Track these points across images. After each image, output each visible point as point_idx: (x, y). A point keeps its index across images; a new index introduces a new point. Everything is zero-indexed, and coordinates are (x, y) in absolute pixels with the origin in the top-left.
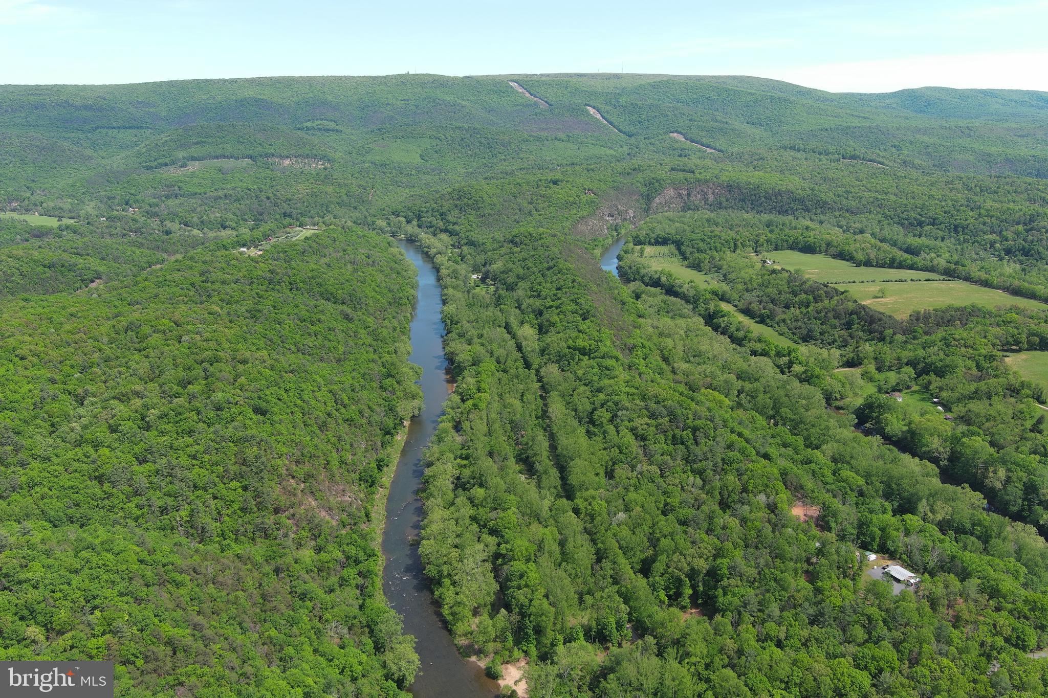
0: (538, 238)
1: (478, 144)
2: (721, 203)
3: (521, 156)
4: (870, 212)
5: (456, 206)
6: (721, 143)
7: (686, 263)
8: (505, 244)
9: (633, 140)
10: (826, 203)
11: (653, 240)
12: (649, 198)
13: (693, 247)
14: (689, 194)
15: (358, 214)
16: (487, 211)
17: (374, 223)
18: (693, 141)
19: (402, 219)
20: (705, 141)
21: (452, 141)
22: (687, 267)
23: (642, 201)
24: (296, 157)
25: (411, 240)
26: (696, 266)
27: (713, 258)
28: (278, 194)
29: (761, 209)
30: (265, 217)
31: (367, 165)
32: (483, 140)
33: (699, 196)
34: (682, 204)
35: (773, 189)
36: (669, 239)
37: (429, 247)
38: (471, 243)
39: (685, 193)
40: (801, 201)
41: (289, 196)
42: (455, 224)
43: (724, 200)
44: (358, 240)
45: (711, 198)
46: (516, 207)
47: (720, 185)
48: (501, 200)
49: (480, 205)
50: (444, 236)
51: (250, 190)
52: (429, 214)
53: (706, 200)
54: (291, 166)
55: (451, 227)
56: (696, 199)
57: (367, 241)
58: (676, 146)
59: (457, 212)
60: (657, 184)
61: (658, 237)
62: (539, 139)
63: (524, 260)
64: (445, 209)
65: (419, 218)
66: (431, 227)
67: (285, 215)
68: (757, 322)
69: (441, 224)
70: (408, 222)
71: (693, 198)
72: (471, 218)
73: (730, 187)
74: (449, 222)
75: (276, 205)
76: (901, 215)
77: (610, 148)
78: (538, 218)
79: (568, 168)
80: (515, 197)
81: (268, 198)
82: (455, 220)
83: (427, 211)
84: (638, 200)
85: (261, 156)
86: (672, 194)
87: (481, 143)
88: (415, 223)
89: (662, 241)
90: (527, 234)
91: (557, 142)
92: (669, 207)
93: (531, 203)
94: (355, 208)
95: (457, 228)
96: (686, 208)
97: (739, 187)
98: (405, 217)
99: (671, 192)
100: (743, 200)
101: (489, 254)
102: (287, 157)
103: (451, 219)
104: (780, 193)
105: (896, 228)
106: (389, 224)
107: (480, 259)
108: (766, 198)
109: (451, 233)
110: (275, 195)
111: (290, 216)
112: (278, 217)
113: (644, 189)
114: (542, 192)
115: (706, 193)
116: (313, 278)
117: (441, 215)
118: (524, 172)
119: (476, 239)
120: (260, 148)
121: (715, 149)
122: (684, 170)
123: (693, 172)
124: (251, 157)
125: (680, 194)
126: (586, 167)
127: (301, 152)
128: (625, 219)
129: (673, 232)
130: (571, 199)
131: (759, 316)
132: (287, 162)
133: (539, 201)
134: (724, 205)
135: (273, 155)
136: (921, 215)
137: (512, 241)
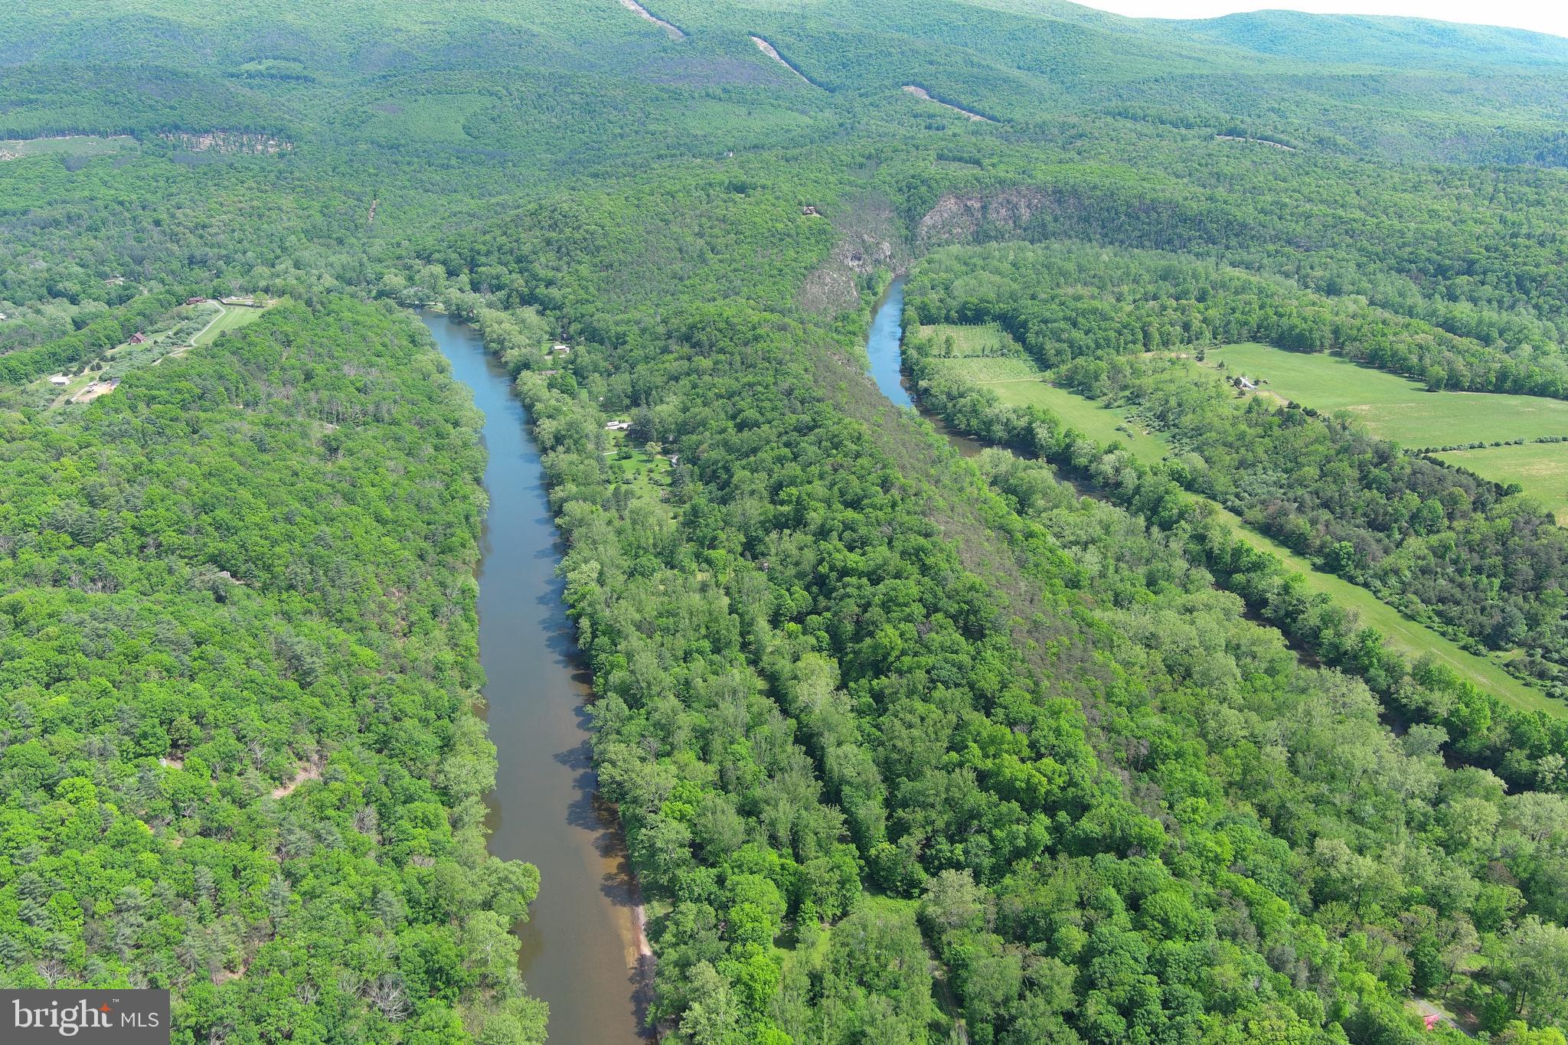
0: (750, 335)
1: (568, 106)
2: (1044, 226)
3: (651, 128)
4: (1334, 246)
5: (548, 243)
6: (991, 102)
7: (1049, 374)
8: (674, 346)
9: (838, 98)
10: (1244, 226)
11: (954, 314)
12: (911, 216)
13: (1059, 340)
14: (984, 208)
15: (344, 258)
16: (616, 256)
17: (379, 277)
18: (943, 101)
19: (439, 270)
20: (965, 100)
21: (521, 99)
22: (1058, 384)
23: (900, 223)
24: (224, 130)
25: (459, 318)
26: (1080, 385)
27: (1116, 370)
28: (179, 213)
29: (1121, 236)
30: (149, 267)
31: (363, 147)
32: (576, 98)
33: (1003, 211)
34: (973, 228)
35: (1141, 197)
36: (988, 313)
37: (501, 341)
38: (594, 336)
39: (977, 205)
40: (1197, 222)
41: (203, 219)
42: (549, 283)
43: (1049, 218)
44: (343, 338)
45: (1025, 214)
46: (672, 244)
47: (1040, 190)
48: (641, 228)
49: (599, 243)
50: (529, 313)
51: (121, 203)
52: (494, 258)
53: (1016, 219)
54: (212, 148)
55: (541, 290)
56: (999, 216)
57: (364, 338)
58: (919, 108)
59: (552, 255)
60: (923, 189)
61: (964, 306)
62: (676, 96)
63: (730, 396)
64: (526, 249)
65: (473, 266)
66: (499, 288)
67: (191, 261)
68: (1316, 568)
69: (519, 281)
70: (452, 273)
71: (993, 216)
72: (584, 270)
73: (1058, 194)
74: (535, 277)
75: (174, 238)
76: (1398, 253)
77: (803, 112)
78: (722, 269)
79: (751, 156)
80: (667, 222)
81: (157, 223)
82: (551, 274)
83: (488, 253)
84: (891, 220)
85: (152, 129)
86: (954, 208)
87: (573, 103)
88: (464, 278)
89: (971, 316)
90: (722, 325)
91: (710, 103)
92: (950, 232)
93: (700, 235)
94: (340, 241)
95: (554, 292)
96: (981, 237)
97: (1075, 193)
98: (444, 263)
99: (951, 204)
100: (1086, 220)
101: (641, 368)
102: (207, 132)
103: (542, 273)
104: (1153, 207)
105: (1400, 281)
106: (410, 279)
107: (622, 381)
108: (1128, 215)
109: (545, 306)
110: (173, 216)
111: (203, 263)
112: (175, 265)
113: (900, 199)
114: (720, 212)
115: (1016, 207)
116: (206, 508)
117: (519, 261)
118: (666, 163)
119: (602, 325)
120: (151, 115)
121: (983, 115)
122: (960, 160)
123: (977, 163)
124: (132, 132)
125: (968, 209)
126: (781, 152)
127: (233, 121)
128: (877, 262)
129: (992, 296)
130: (780, 226)
131: (1319, 551)
132: (207, 141)
133: (716, 231)
134: (1052, 226)
135: (177, 128)
136: (1439, 253)
137: (687, 338)
